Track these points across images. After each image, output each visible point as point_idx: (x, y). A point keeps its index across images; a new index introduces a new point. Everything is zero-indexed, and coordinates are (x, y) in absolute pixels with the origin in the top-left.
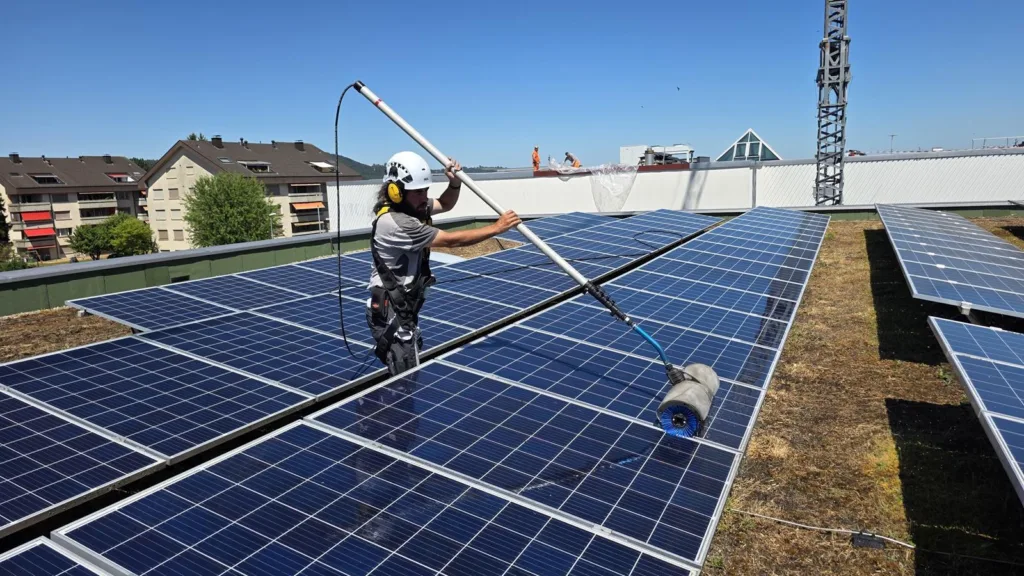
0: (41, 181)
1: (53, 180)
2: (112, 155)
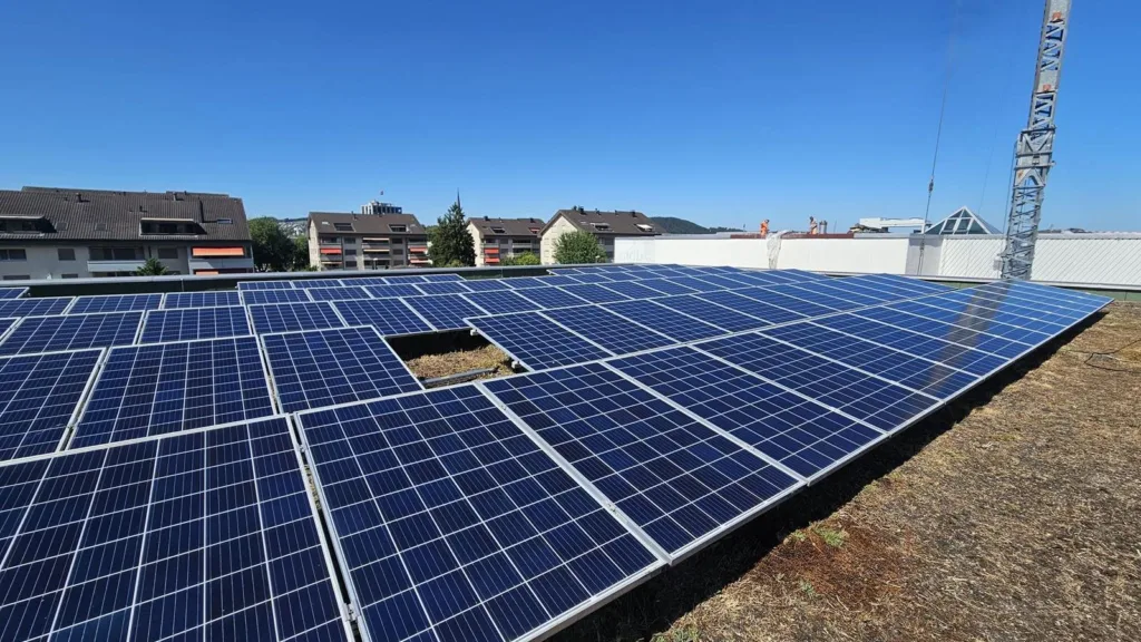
0: (497, 231)
1: (503, 232)
2: (534, 218)
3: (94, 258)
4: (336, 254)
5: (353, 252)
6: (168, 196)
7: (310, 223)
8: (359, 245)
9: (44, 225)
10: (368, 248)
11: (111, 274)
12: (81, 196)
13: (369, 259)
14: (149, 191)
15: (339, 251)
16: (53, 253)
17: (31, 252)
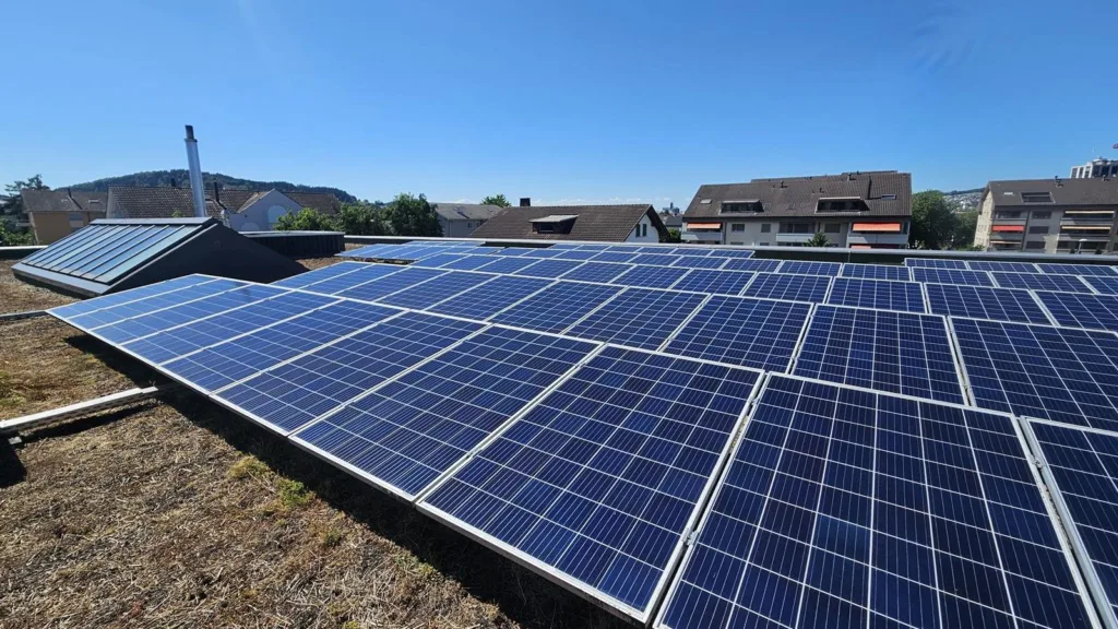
3: (781, 231)
4: (1016, 232)
5: (1045, 230)
6: (843, 177)
7: (986, 195)
8: (1057, 220)
9: (758, 207)
10: (1070, 224)
11: (789, 244)
12: (783, 183)
13: (1067, 239)
14: (829, 174)
15: (1021, 229)
16: (758, 226)
17: (748, 226)
